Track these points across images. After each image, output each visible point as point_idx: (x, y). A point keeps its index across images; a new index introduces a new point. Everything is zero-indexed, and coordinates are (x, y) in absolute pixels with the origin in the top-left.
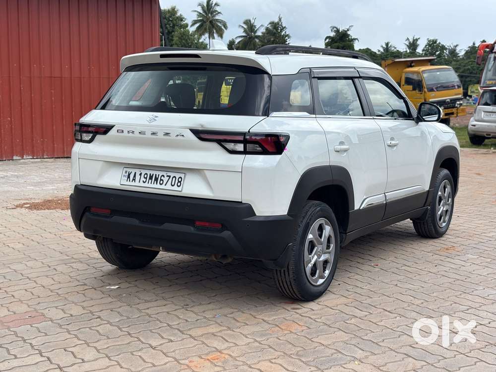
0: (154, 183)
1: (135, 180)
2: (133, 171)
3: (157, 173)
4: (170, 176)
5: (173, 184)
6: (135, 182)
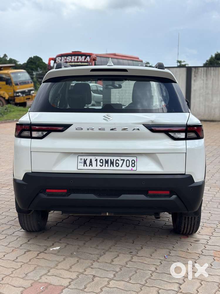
0: (110, 166)
1: (92, 165)
2: (89, 158)
3: (112, 158)
4: (124, 160)
5: (128, 165)
6: (92, 166)
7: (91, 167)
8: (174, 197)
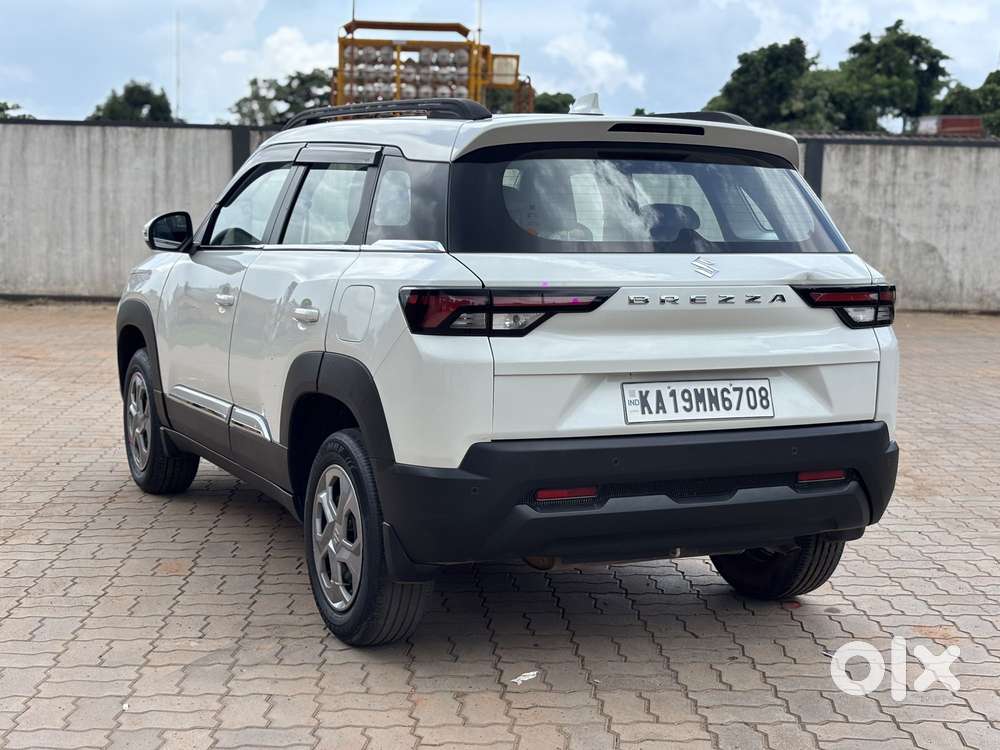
1: (663, 408)
5: (752, 404)
6: (665, 412)
7: (661, 416)
8: (853, 484)
